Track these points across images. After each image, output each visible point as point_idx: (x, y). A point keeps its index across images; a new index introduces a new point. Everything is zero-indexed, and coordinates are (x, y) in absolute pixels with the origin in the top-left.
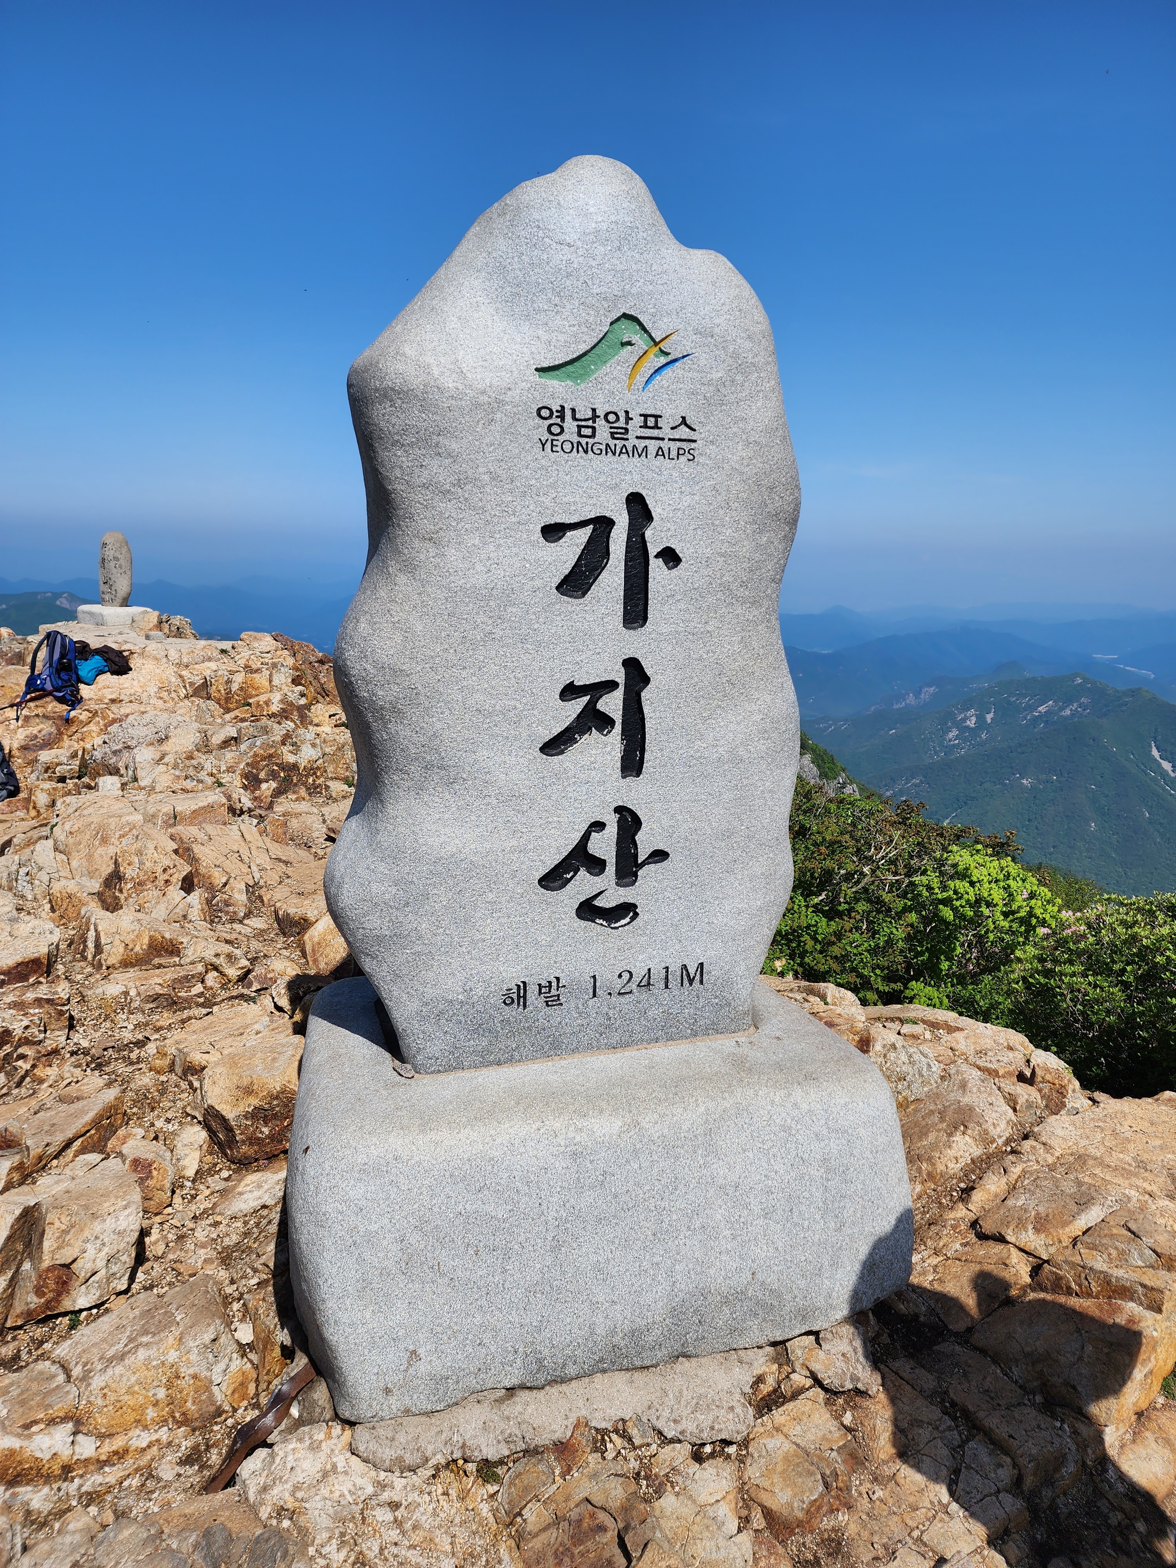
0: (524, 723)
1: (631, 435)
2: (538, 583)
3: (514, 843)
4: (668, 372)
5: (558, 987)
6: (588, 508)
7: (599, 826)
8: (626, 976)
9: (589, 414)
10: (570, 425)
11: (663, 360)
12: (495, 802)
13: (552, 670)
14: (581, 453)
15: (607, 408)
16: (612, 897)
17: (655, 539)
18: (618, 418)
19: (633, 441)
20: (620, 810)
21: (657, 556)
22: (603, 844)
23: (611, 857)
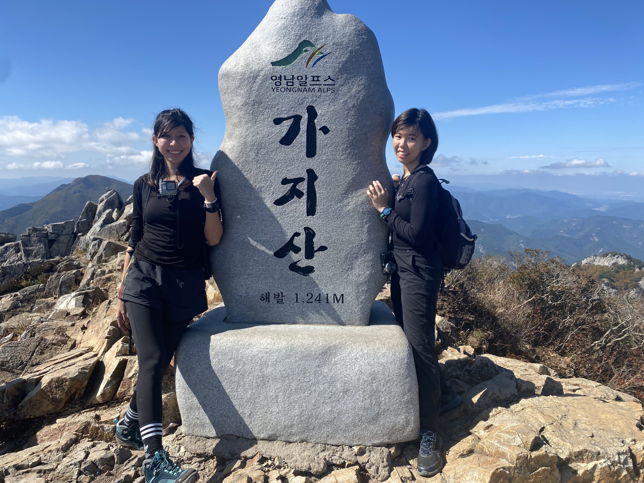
0: (268, 192)
1: (308, 84)
2: (273, 140)
3: (265, 239)
4: (323, 60)
5: (282, 296)
6: (291, 112)
7: (298, 234)
8: (310, 296)
9: (291, 77)
11: (321, 55)
13: (278, 173)
14: (288, 92)
15: (298, 75)
16: (304, 263)
17: (319, 123)
18: (302, 79)
19: (309, 86)
20: (306, 229)
21: (320, 129)
22: (300, 242)
23: (303, 247)
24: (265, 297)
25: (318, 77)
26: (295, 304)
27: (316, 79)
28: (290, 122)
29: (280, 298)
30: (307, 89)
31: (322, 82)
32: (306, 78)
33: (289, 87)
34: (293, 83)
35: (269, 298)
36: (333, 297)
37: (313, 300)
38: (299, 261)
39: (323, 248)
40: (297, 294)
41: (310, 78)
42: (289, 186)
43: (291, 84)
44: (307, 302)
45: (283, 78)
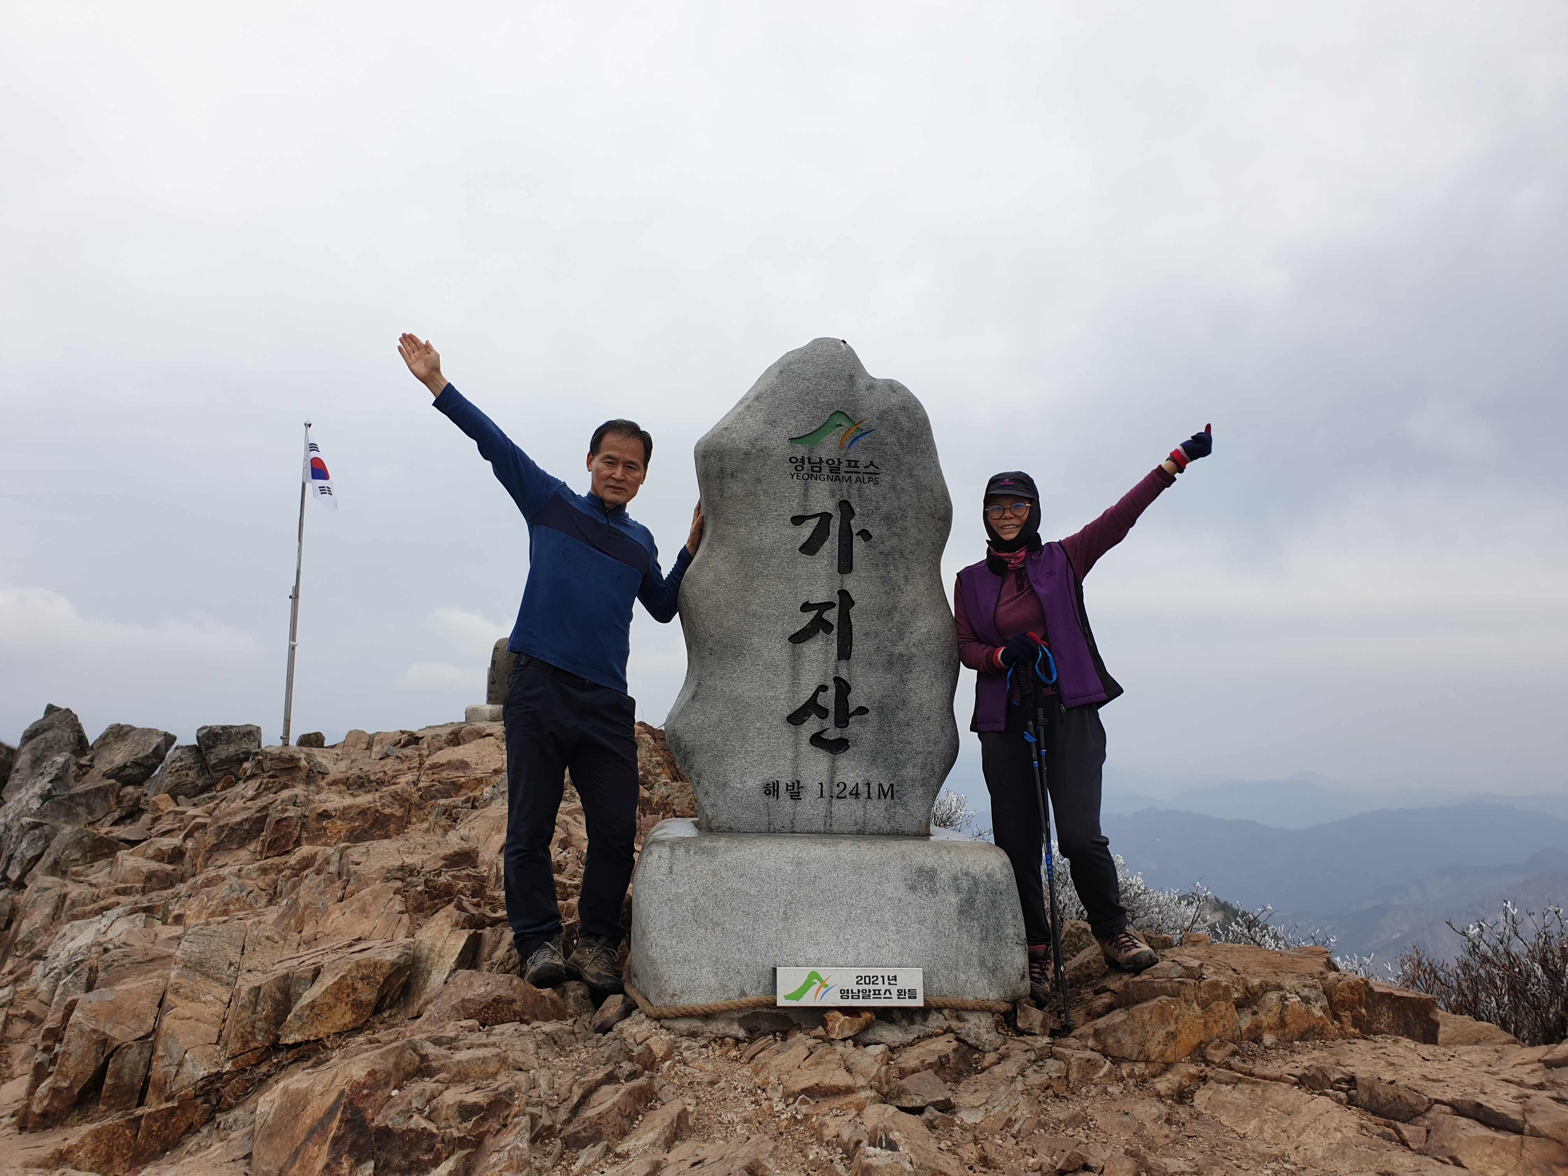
0: (780, 623)
1: (842, 470)
2: (789, 546)
3: (773, 694)
4: (863, 439)
5: (799, 788)
6: (817, 508)
7: (823, 688)
8: (842, 786)
9: (818, 460)
10: (807, 465)
11: (859, 434)
12: (761, 668)
13: (796, 594)
14: (814, 480)
15: (828, 457)
16: (833, 734)
17: (856, 525)
18: (834, 463)
19: (842, 474)
20: (837, 680)
21: (857, 534)
22: (828, 700)
23: (831, 707)
24: (771, 789)
25: (856, 462)
26: (819, 800)
27: (853, 464)
28: (814, 522)
29: (796, 790)
30: (841, 477)
31: (861, 469)
32: (840, 463)
33: (815, 474)
34: (821, 468)
35: (778, 790)
36: (877, 788)
37: (846, 793)
38: (826, 730)
39: (862, 711)
40: (821, 784)
41: (845, 464)
42: (812, 615)
43: (817, 469)
44: (838, 797)
45: (806, 461)
